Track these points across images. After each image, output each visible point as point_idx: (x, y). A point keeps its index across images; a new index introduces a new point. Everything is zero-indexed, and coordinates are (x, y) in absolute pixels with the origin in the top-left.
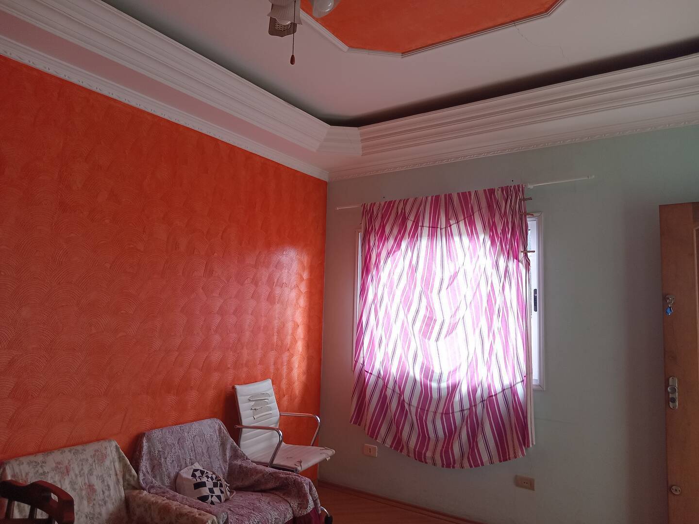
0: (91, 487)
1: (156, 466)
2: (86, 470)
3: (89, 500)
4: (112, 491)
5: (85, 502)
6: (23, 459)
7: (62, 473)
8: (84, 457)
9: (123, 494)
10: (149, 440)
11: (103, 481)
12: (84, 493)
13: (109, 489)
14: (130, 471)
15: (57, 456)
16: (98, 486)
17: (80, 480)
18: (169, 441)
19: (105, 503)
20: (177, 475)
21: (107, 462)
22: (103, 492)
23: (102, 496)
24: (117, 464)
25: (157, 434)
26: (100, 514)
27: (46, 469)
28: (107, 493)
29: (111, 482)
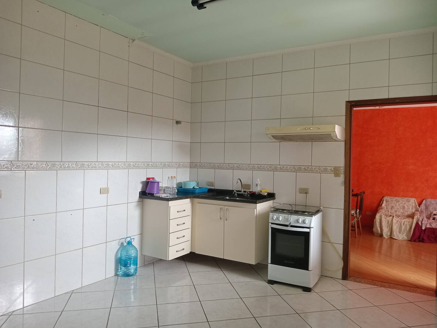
0: (404, 207)
1: (427, 208)
2: (403, 203)
3: (403, 210)
4: (410, 210)
5: (402, 210)
6: (389, 197)
7: (397, 202)
8: (404, 200)
9: (414, 211)
10: (426, 201)
11: (408, 206)
12: (402, 207)
13: (409, 209)
14: (417, 206)
15: (397, 198)
16: (406, 207)
17: (401, 205)
18: (432, 202)
19: (407, 212)
20: (432, 212)
21: (410, 203)
22: (407, 209)
23: (407, 210)
24: (414, 204)
25: (429, 200)
26: (405, 213)
27: (393, 200)
28: (408, 210)
29: (411, 208)
